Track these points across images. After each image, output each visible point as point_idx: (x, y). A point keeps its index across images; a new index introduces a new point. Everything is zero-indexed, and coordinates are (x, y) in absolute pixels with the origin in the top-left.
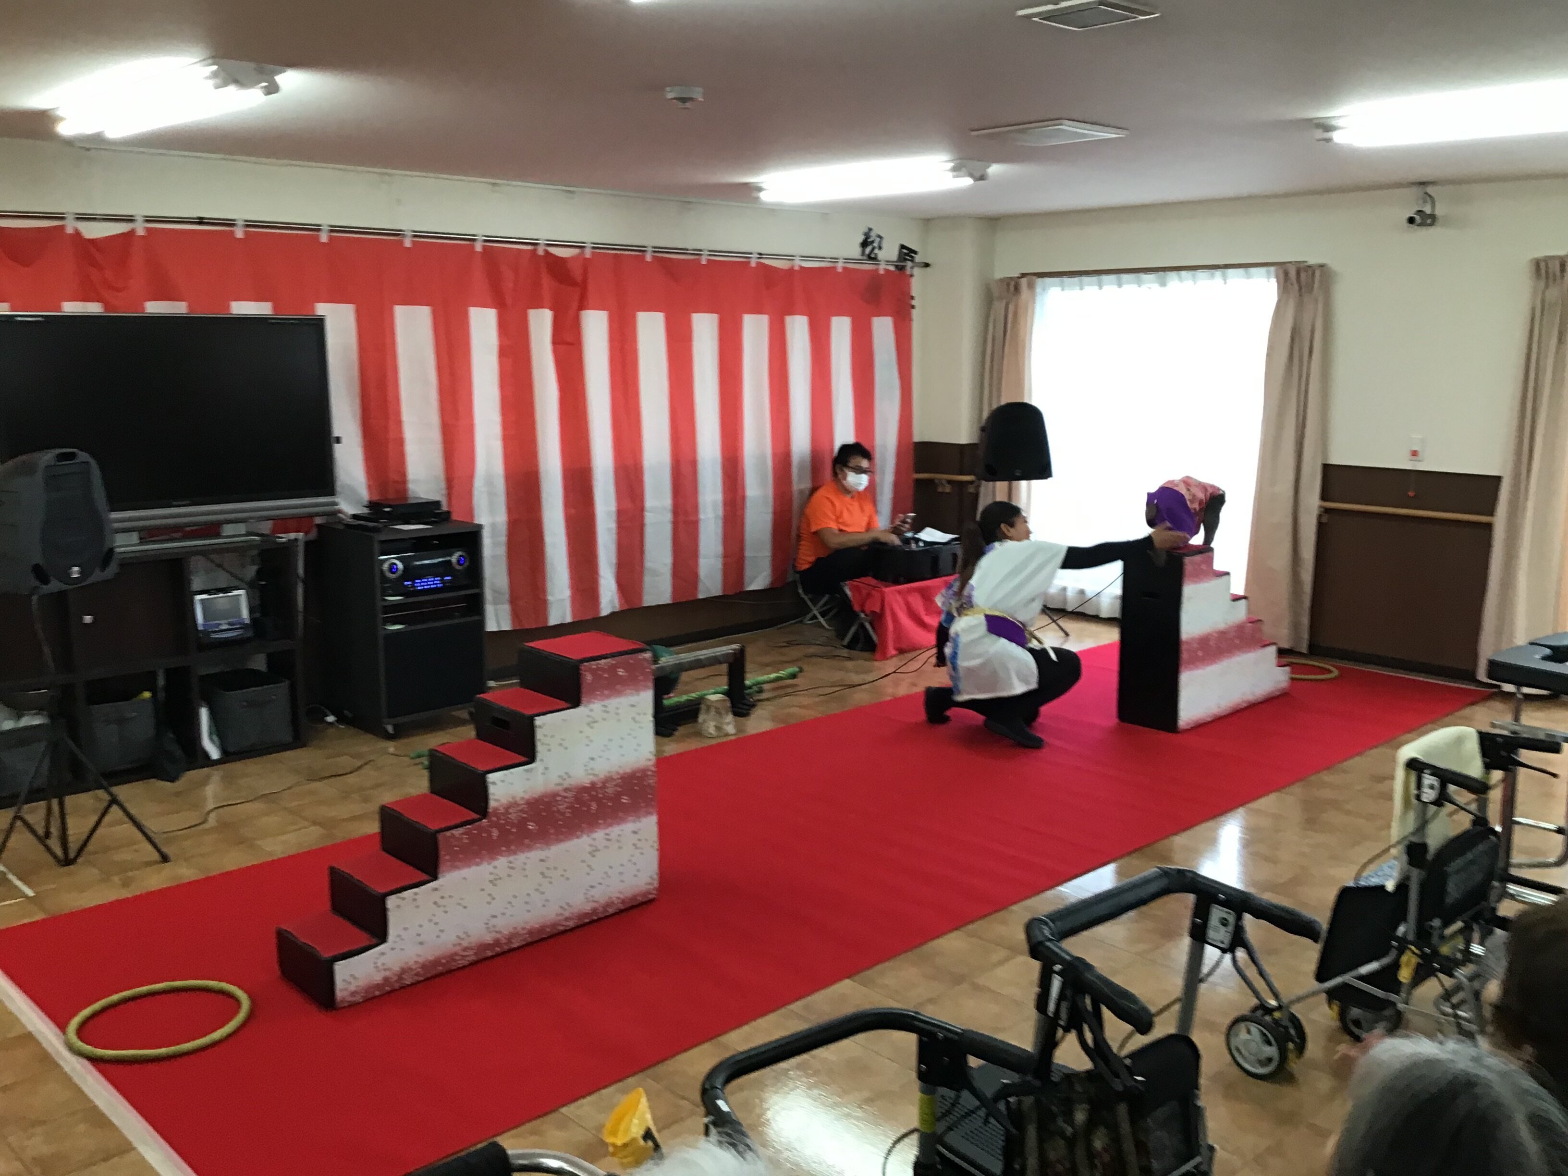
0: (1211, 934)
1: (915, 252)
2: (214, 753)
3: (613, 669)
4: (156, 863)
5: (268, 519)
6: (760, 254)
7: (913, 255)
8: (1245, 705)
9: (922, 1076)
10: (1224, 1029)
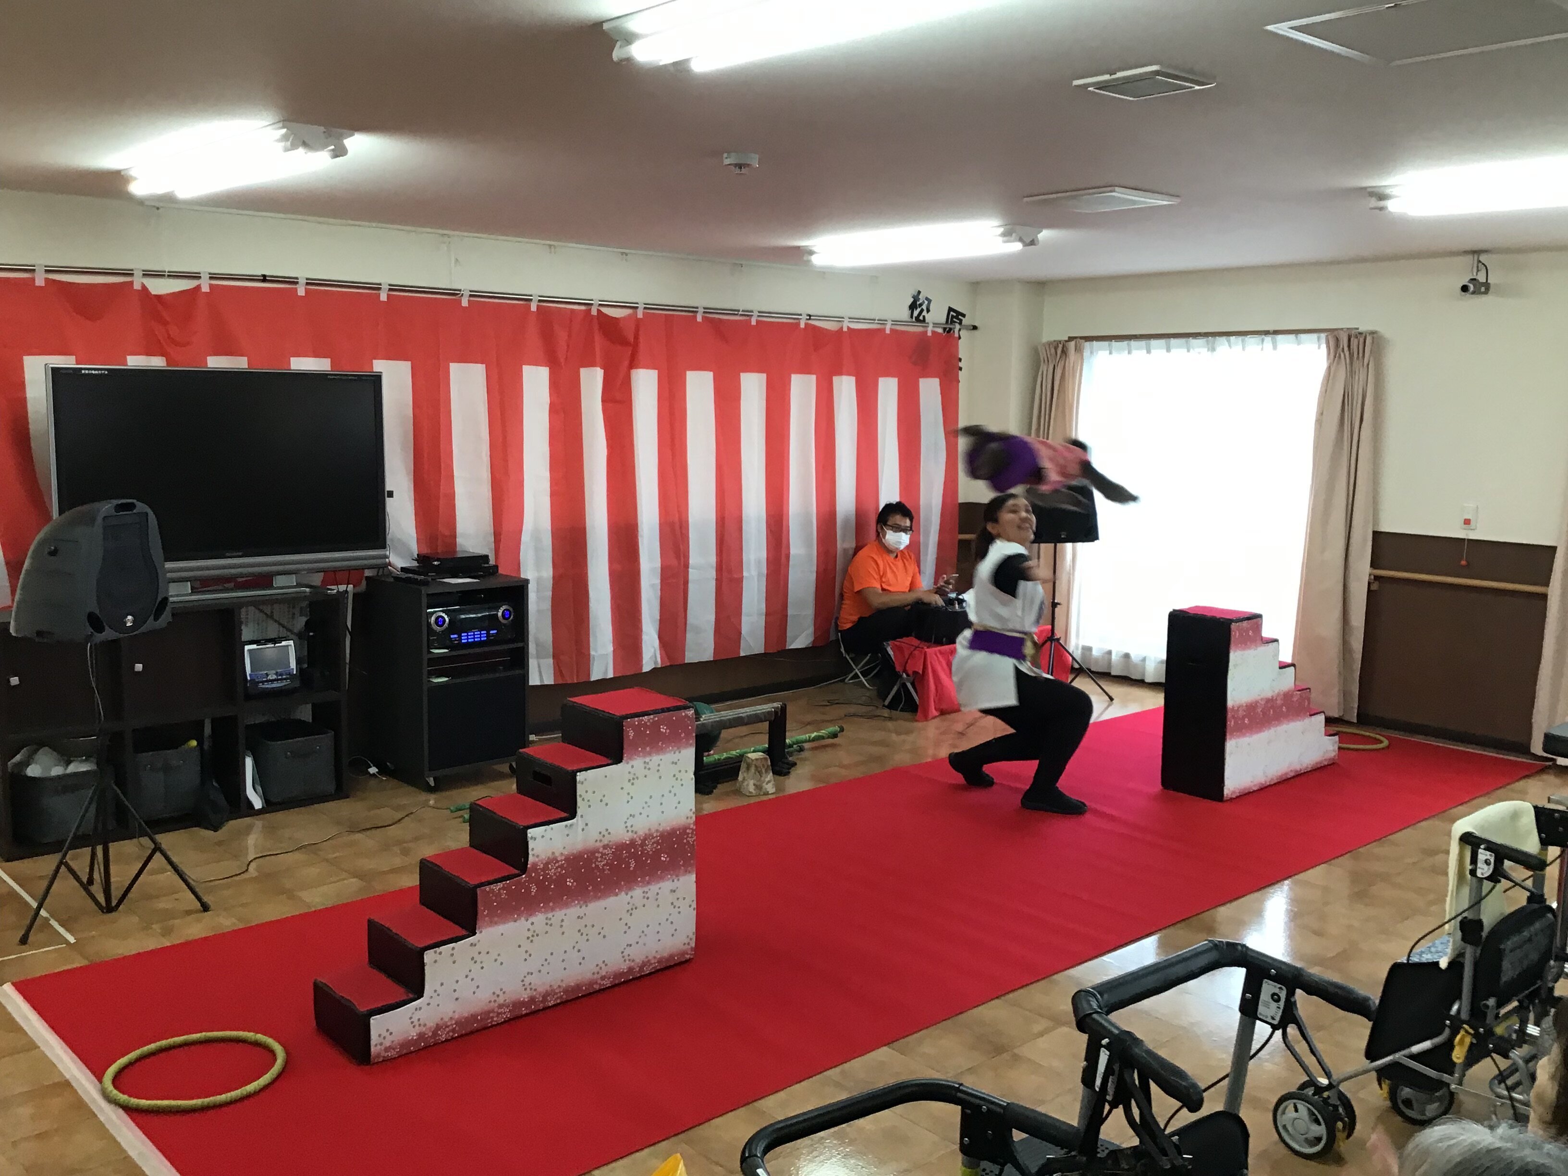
0: (1262, 1010)
1: (964, 316)
2: (258, 803)
3: (656, 725)
4: (197, 912)
5: (319, 571)
6: (810, 316)
7: (960, 317)
8: (1292, 774)
9: (964, 1149)
10: (1272, 1106)
